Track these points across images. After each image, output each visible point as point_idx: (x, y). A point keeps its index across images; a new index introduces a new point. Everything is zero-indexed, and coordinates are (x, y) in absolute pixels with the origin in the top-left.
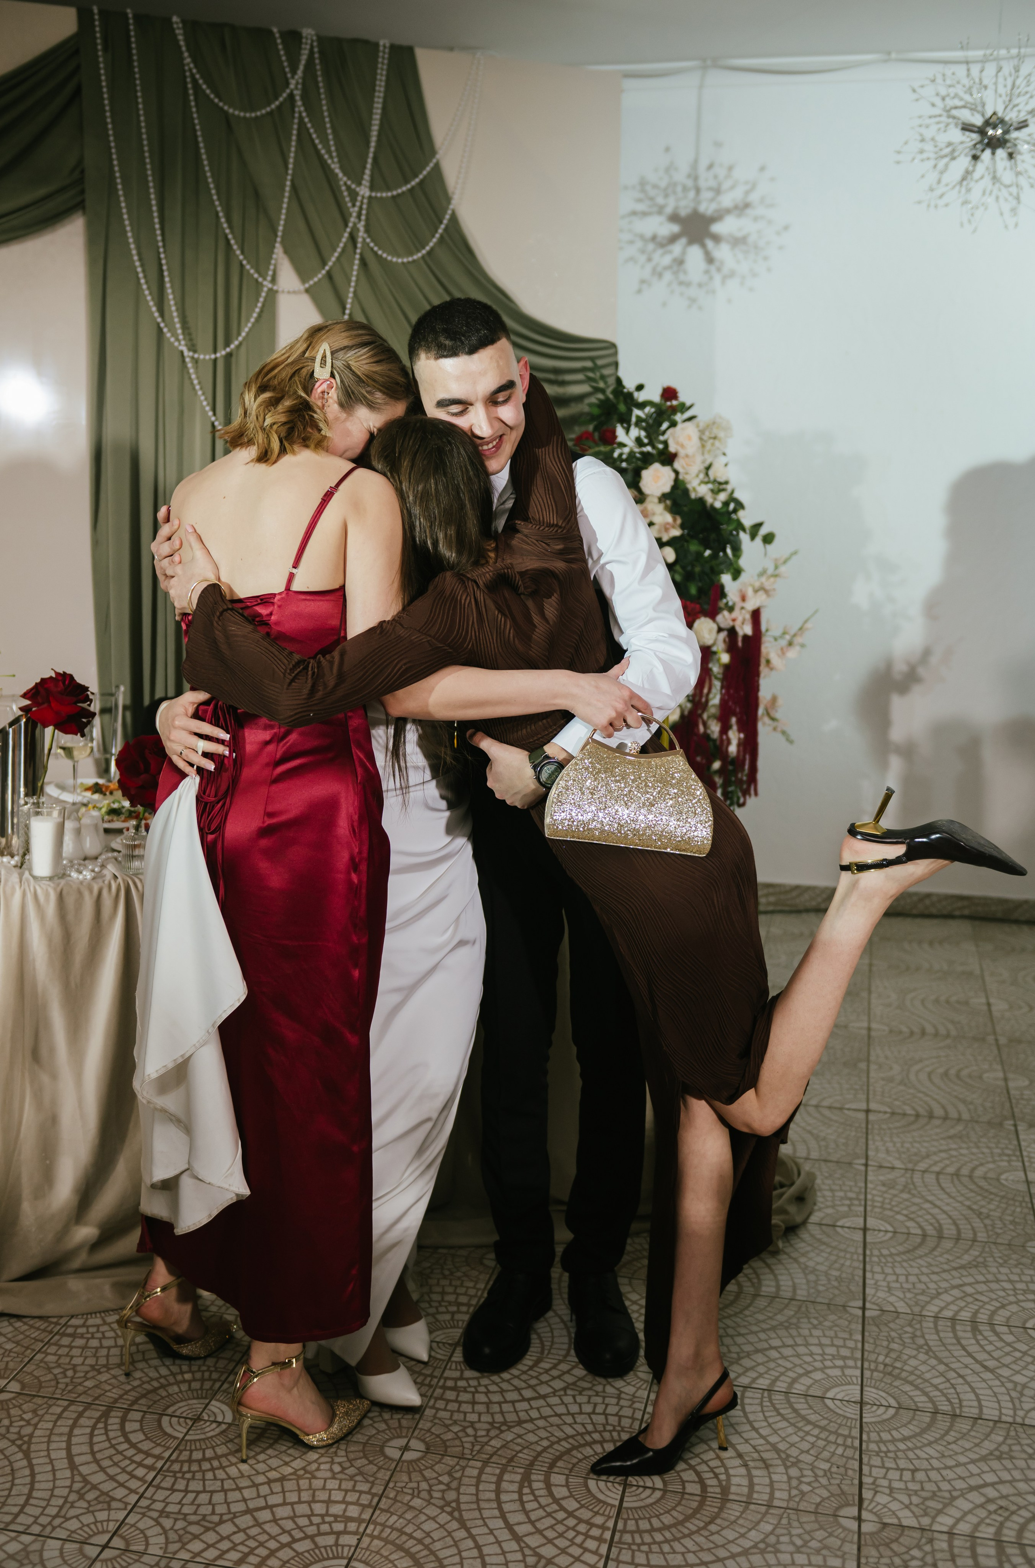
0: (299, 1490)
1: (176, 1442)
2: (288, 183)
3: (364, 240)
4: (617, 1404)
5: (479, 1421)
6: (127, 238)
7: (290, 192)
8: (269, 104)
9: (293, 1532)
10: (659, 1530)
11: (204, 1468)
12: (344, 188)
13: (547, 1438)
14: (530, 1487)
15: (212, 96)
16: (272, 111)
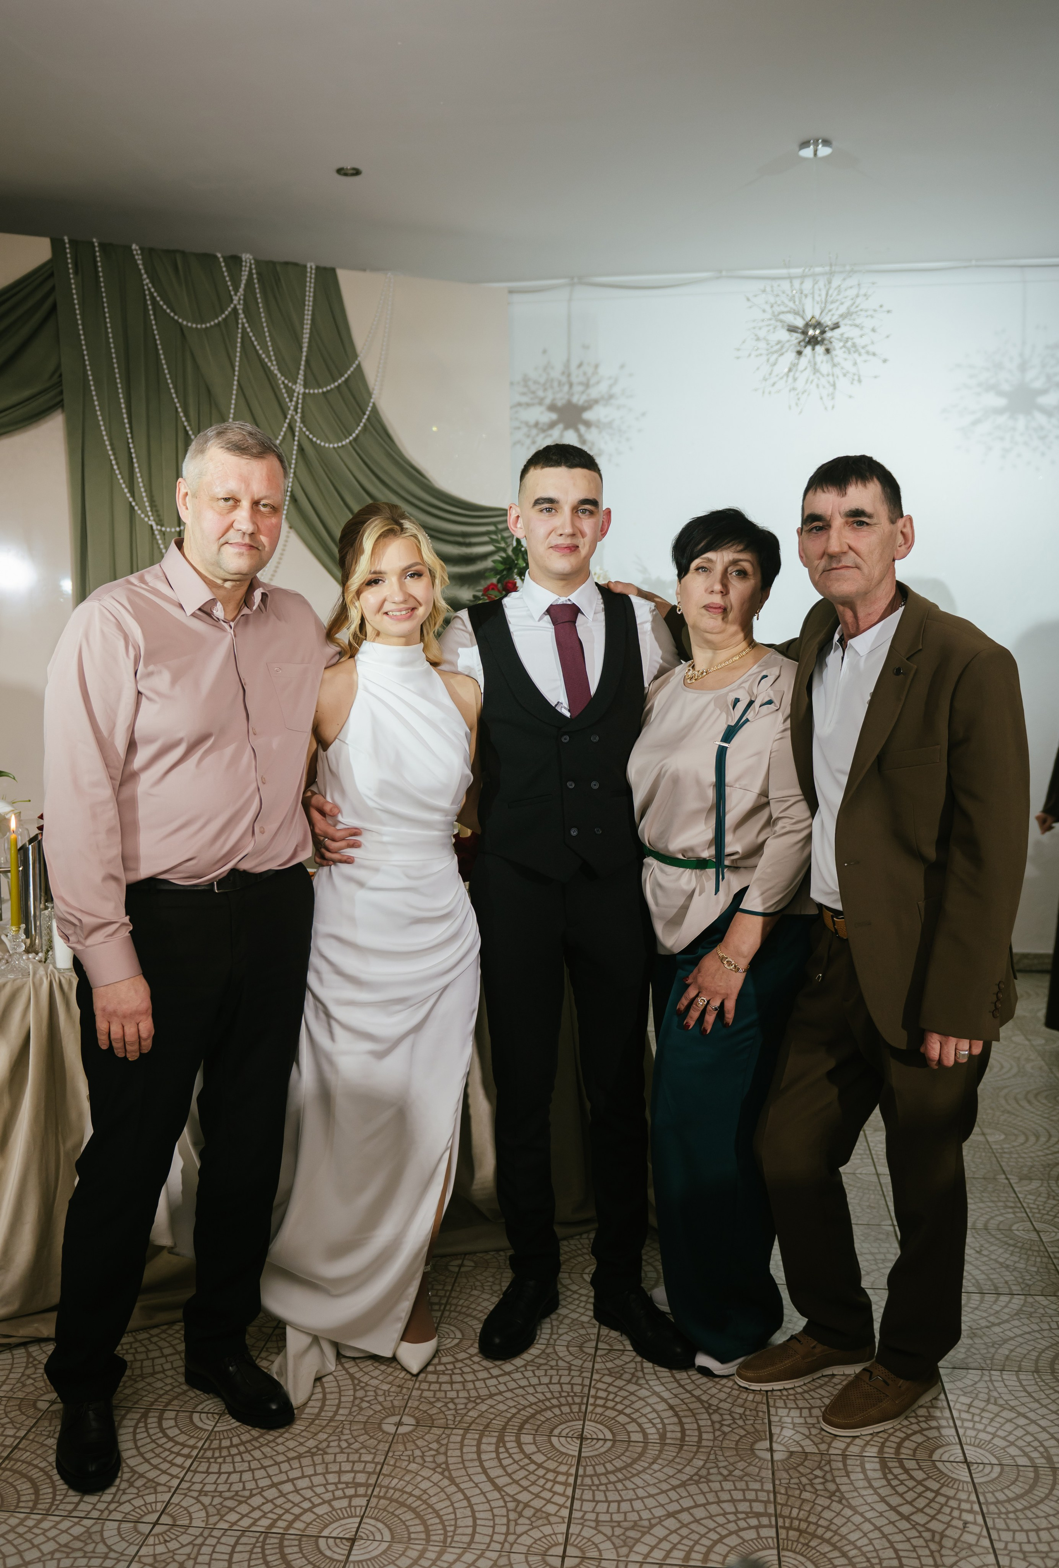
0: (314, 1465)
1: (207, 1434)
2: (235, 383)
3: (301, 429)
4: (569, 1375)
5: (458, 1397)
6: (101, 431)
7: (237, 390)
8: (217, 318)
9: (312, 1499)
10: (613, 1472)
11: (232, 1453)
12: (282, 386)
13: (514, 1406)
14: (505, 1446)
15: (168, 311)
16: (219, 322)
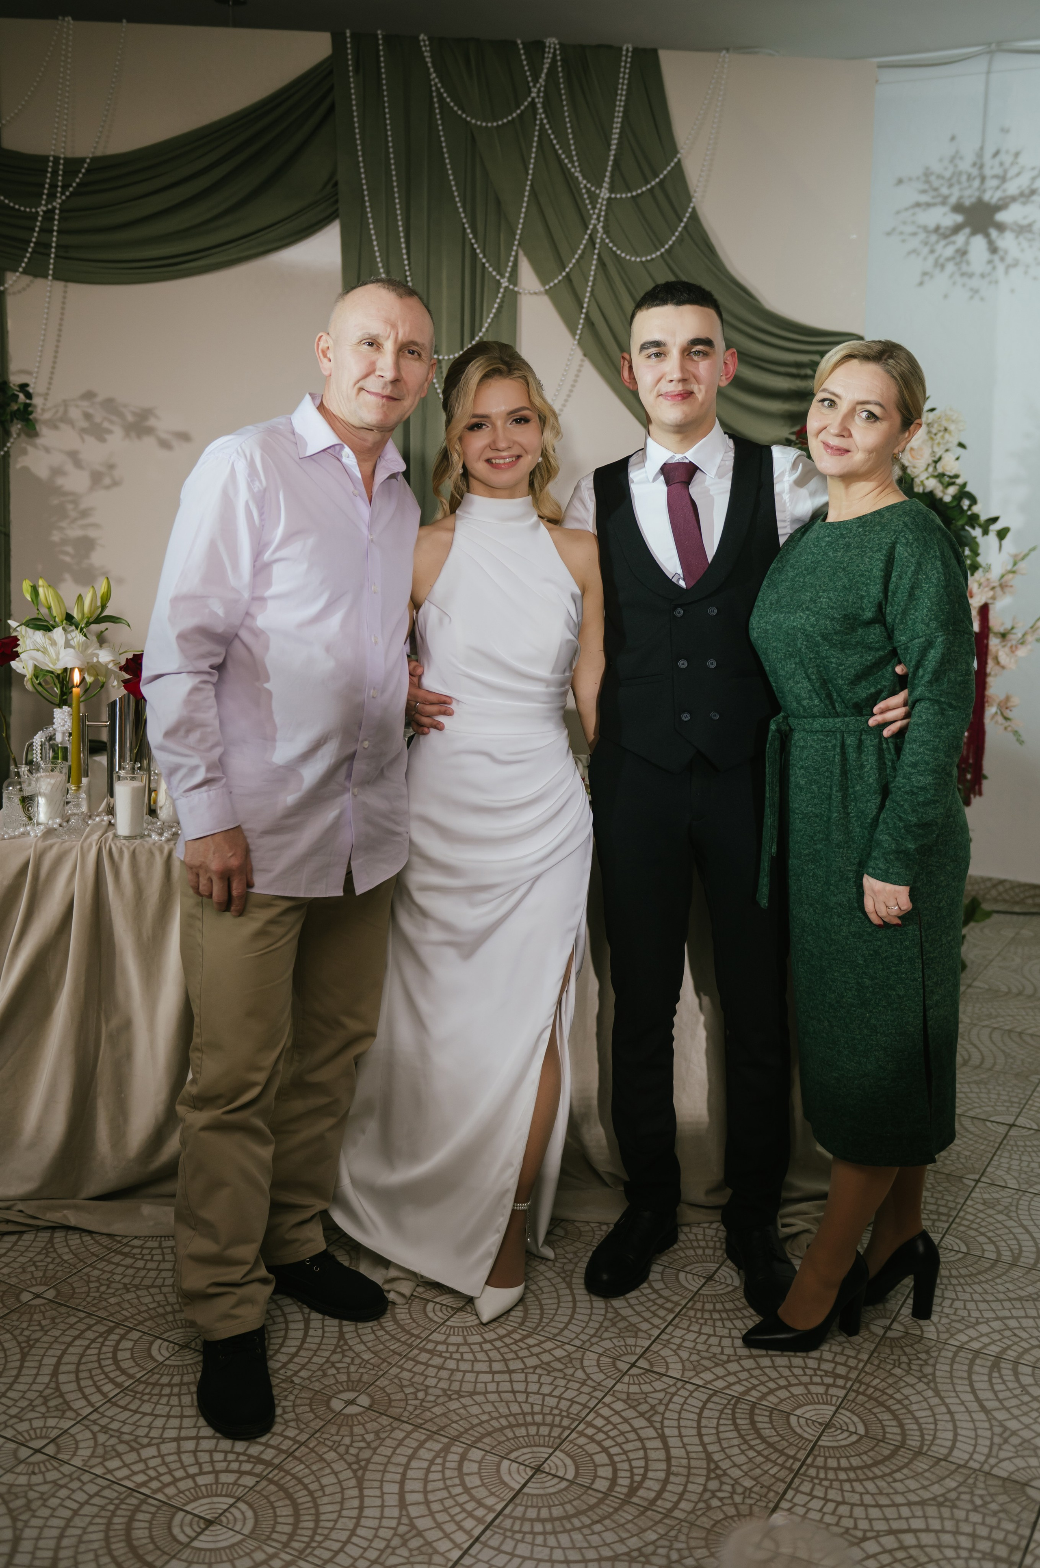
2: (528, 184)
3: (602, 240)
7: (529, 196)
8: (511, 113)
12: (583, 191)
15: (456, 109)
16: (513, 119)
